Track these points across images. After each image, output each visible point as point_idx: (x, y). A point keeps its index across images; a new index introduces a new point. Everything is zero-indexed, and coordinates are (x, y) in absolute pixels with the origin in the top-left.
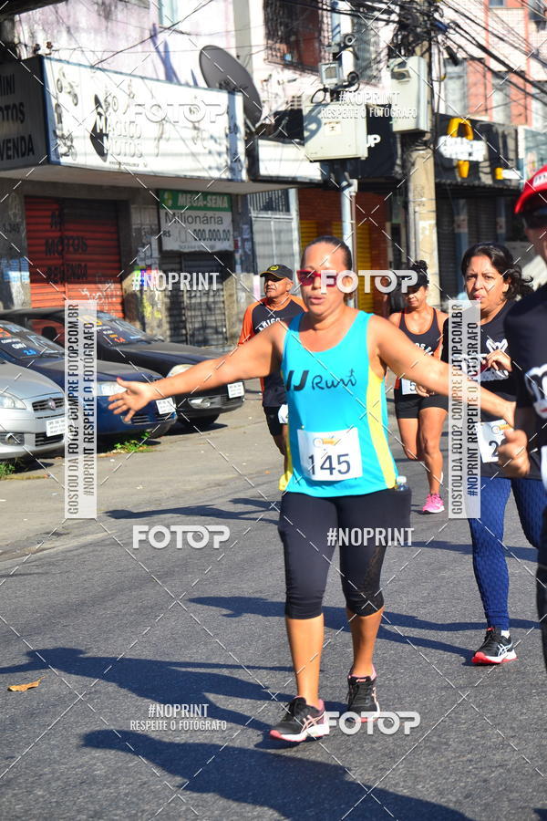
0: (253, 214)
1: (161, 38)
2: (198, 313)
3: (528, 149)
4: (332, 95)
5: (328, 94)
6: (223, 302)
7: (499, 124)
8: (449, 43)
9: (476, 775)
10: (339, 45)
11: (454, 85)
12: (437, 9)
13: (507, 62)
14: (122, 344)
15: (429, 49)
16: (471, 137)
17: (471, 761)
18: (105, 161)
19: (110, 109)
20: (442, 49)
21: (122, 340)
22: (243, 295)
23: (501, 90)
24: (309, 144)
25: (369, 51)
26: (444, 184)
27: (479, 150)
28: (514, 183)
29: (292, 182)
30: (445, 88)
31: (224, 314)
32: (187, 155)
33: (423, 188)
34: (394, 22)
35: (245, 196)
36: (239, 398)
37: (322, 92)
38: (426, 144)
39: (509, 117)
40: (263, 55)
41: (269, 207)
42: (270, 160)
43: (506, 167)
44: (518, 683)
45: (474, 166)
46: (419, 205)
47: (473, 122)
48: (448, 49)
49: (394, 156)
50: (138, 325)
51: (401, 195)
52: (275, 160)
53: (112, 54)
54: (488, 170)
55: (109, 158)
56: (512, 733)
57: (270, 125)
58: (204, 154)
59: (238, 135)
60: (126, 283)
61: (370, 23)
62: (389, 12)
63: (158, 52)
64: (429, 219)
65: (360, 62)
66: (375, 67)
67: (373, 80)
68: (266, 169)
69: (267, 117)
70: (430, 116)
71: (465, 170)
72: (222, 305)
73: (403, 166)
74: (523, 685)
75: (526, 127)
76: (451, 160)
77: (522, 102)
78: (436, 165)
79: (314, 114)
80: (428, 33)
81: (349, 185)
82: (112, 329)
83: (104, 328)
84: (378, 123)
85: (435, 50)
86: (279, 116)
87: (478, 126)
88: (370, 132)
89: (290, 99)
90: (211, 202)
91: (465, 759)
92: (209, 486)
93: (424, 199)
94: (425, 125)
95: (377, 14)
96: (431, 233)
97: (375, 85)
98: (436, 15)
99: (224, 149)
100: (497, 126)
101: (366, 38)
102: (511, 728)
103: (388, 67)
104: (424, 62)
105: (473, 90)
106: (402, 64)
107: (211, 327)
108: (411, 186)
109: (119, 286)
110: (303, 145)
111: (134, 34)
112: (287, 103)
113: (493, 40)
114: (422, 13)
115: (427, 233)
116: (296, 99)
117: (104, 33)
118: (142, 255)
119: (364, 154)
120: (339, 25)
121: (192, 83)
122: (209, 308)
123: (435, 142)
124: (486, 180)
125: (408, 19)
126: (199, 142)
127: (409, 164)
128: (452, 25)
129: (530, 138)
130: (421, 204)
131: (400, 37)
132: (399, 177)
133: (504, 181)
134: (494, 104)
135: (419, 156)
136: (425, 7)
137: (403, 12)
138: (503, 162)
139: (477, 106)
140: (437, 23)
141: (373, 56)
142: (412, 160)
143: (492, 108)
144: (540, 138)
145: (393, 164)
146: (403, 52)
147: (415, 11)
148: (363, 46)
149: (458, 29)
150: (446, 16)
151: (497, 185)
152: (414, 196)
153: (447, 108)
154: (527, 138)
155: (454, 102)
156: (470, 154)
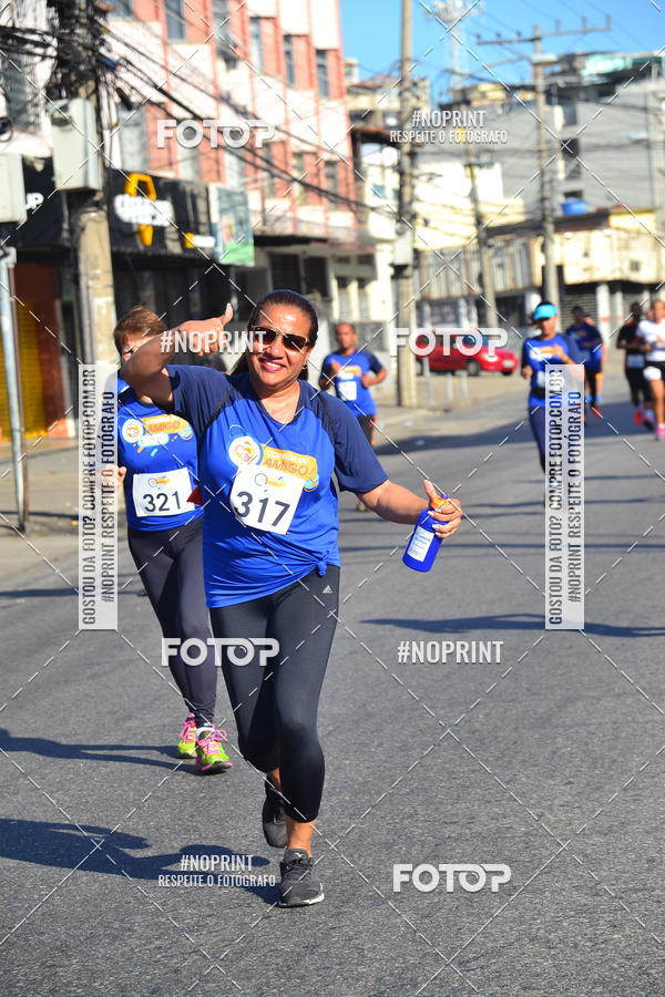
3: (222, 211)
7: (187, 182)
8: (120, 84)
9: (165, 965)
11: (129, 134)
12: (103, 42)
13: (192, 107)
15: (96, 91)
16: (153, 195)
17: (160, 948)
20: (111, 90)
25: (23, 92)
26: (123, 254)
27: (164, 213)
28: (207, 253)
30: (120, 139)
33: (96, 258)
34: (51, 57)
38: (98, 205)
39: (198, 172)
43: (197, 232)
45: (159, 232)
46: (92, 279)
47: (156, 179)
48: (119, 91)
49: (60, 220)
51: (69, 266)
54: (175, 236)
56: (208, 912)
61: (25, 59)
62: (45, 45)
64: (106, 295)
65: (12, 105)
66: (31, 110)
67: (29, 127)
70: (101, 171)
71: (148, 237)
73: (72, 231)
75: (220, 185)
76: (129, 225)
77: (213, 156)
78: (112, 230)
80: (94, 71)
81: (6, 255)
84: (37, 177)
85: (103, 93)
87: (161, 184)
88: (28, 189)
91: (153, 946)
93: (98, 271)
94: (96, 182)
95: (28, 47)
96: (108, 312)
97: (34, 133)
98: (103, 50)
100: (184, 184)
101: (19, 77)
102: (209, 905)
103: (47, 111)
104: (90, 106)
105: (154, 141)
106: (64, 108)
108: (82, 255)
113: (174, 81)
114: (86, 48)
115: (104, 312)
119: (22, 217)
123: (109, 201)
124: (174, 248)
125: (68, 54)
127: (78, 230)
128: (122, 61)
129: (224, 199)
130: (95, 277)
131: (59, 76)
132: (67, 244)
133: (195, 250)
134: (180, 157)
135: (90, 219)
136: (88, 40)
137: (62, 46)
138: (192, 226)
139: (159, 160)
140: (103, 60)
141: (30, 98)
142: (81, 224)
143: (177, 162)
144: (238, 198)
145: (60, 229)
146: (64, 94)
147: (76, 44)
148: (16, 86)
149: (129, 67)
150: (115, 51)
151: (187, 255)
152: (86, 268)
153: (123, 161)
154: (220, 198)
155: (132, 154)
156: (153, 217)
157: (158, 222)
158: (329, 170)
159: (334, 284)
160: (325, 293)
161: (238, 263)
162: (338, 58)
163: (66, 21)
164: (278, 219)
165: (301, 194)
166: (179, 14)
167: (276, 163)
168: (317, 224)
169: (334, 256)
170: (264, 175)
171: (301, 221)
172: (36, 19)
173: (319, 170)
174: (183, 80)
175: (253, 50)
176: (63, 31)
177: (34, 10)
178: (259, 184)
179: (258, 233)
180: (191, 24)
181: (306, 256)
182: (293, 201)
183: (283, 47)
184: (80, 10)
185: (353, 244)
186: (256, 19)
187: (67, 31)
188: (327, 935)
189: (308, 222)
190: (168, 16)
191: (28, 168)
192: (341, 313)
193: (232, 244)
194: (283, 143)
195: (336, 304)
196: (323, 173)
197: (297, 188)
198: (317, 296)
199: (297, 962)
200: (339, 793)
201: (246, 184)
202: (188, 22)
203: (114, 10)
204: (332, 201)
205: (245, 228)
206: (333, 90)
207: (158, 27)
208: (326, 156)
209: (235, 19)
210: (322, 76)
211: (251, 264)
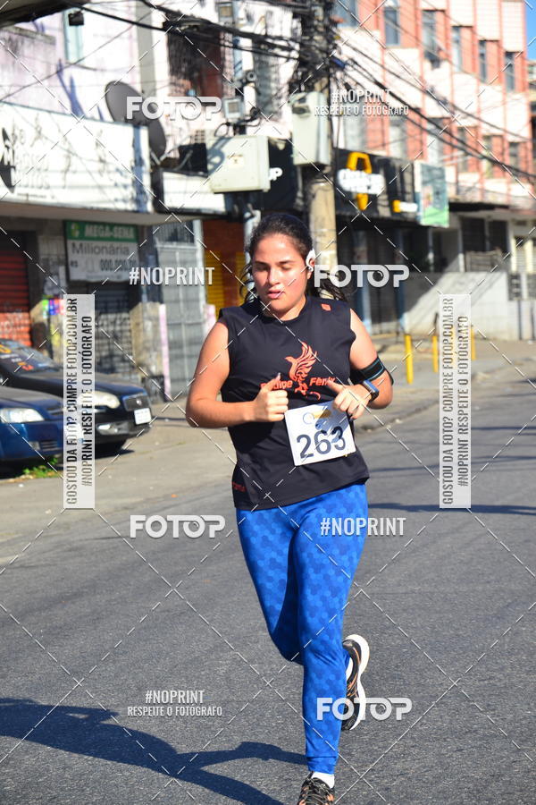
0: (159, 245)
1: (67, 73)
2: (105, 341)
3: (424, 183)
4: (234, 129)
5: (231, 128)
6: (130, 331)
7: (397, 159)
8: (347, 80)
10: (241, 80)
11: (352, 122)
12: (335, 47)
13: (403, 99)
14: (31, 372)
15: (328, 85)
16: (369, 170)
18: (12, 192)
19: (18, 143)
20: (340, 85)
21: (31, 368)
22: (149, 324)
23: (398, 126)
24: (213, 177)
25: (269, 87)
26: (344, 216)
27: (377, 184)
28: (411, 216)
29: (197, 213)
30: (345, 124)
31: (131, 342)
32: (93, 187)
33: (323, 219)
34: (294, 59)
35: (150, 228)
36: (146, 425)
37: (225, 127)
38: (326, 177)
39: (405, 152)
40: (167, 90)
41: (174, 238)
42: (175, 193)
43: (403, 200)
44: (418, 695)
45: (373, 199)
46: (320, 236)
47: (372, 157)
48: (347, 85)
49: (295, 189)
50: (46, 353)
52: (180, 193)
53: (18, 88)
54: (386, 203)
55: (17, 190)
57: (174, 159)
58: (110, 186)
59: (143, 168)
60: (35, 312)
61: (272, 60)
62: (290, 49)
63: (64, 86)
64: (330, 250)
65: (261, 98)
66: (275, 102)
67: (274, 115)
68: (170, 201)
69: (171, 150)
70: (329, 149)
71: (364, 204)
72: (128, 334)
73: (305, 199)
74: (423, 697)
75: (422, 162)
76: (349, 194)
77: (418, 137)
78: (335, 197)
79: (217, 147)
80: (327, 69)
81: (252, 216)
82: (20, 357)
83: (13, 355)
84: (280, 155)
85: (333, 87)
86: (183, 150)
87: (376, 160)
88: (272, 165)
89: (194, 134)
90: (117, 233)
92: (117, 509)
93: (325, 230)
94: (325, 158)
95: (277, 51)
96: (332, 262)
97: (276, 120)
98: (335, 53)
99: (129, 182)
100: (394, 161)
101: (267, 75)
103: (289, 102)
104: (323, 98)
105: (371, 126)
106: (302, 100)
107: (118, 356)
108: (312, 217)
109: (26, 315)
110: (207, 177)
111: (41, 70)
112: (191, 137)
113: (390, 77)
114: (322, 51)
115: (328, 263)
116: (199, 134)
117: (11, 69)
118: (49, 284)
119: (266, 186)
120: (240, 62)
121: (97, 117)
122: (116, 337)
123: (334, 175)
124: (384, 212)
125: (307, 56)
126: (105, 175)
127: (310, 197)
128: (350, 62)
129: (426, 173)
130: (322, 235)
131: (300, 74)
132: (300, 209)
133: (401, 214)
134: (391, 139)
135: (320, 188)
136: (324, 45)
137: (303, 50)
138: (400, 194)
139: (375, 142)
140: (335, 61)
141: (274, 92)
142: (313, 192)
143: (389, 143)
144: (436, 173)
145: (295, 196)
146: (303, 88)
147: (313, 48)
148: (264, 82)
149: (356, 66)
150: (344, 53)
151: (395, 218)
152: (315, 227)
153: (346, 143)
154: (422, 173)
155: (353, 137)
156: (369, 188)
157: (372, 192)
158: (512, 150)
159: (513, 243)
160: (505, 249)
161: (436, 225)
162: (523, 58)
163: (307, 30)
164: (469, 189)
165: (489, 169)
166: (395, 23)
167: (469, 143)
168: (501, 194)
169: (513, 220)
170: (458, 153)
171: (487, 191)
172: (281, 29)
173: (503, 150)
174: (398, 77)
175: (454, 52)
176: (304, 38)
177: (281, 22)
178: (454, 161)
179: (452, 201)
180: (406, 32)
181: (490, 220)
182: (482, 175)
183: (478, 50)
184: (319, 21)
185: (530, 210)
186: (457, 28)
187: (307, 38)
188: (509, 767)
189: (494, 192)
190: (386, 24)
191: (272, 148)
192: (518, 266)
193: (431, 210)
194: (476, 128)
195: (514, 260)
196: (507, 152)
197: (485, 164)
198: (499, 252)
199: (485, 787)
200: (518, 653)
201: (443, 161)
202: (402, 29)
203: (344, 20)
204: (514, 175)
205: (441, 196)
206: (518, 84)
207: (378, 34)
208: (510, 138)
209: (440, 28)
210: (509, 73)
211: (446, 225)
